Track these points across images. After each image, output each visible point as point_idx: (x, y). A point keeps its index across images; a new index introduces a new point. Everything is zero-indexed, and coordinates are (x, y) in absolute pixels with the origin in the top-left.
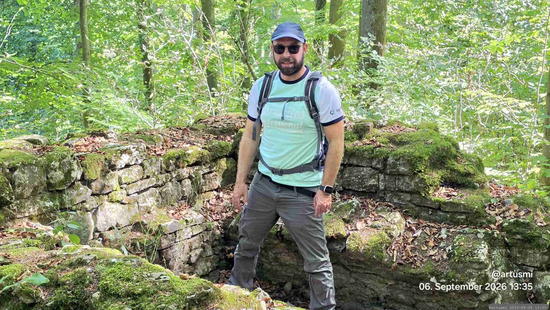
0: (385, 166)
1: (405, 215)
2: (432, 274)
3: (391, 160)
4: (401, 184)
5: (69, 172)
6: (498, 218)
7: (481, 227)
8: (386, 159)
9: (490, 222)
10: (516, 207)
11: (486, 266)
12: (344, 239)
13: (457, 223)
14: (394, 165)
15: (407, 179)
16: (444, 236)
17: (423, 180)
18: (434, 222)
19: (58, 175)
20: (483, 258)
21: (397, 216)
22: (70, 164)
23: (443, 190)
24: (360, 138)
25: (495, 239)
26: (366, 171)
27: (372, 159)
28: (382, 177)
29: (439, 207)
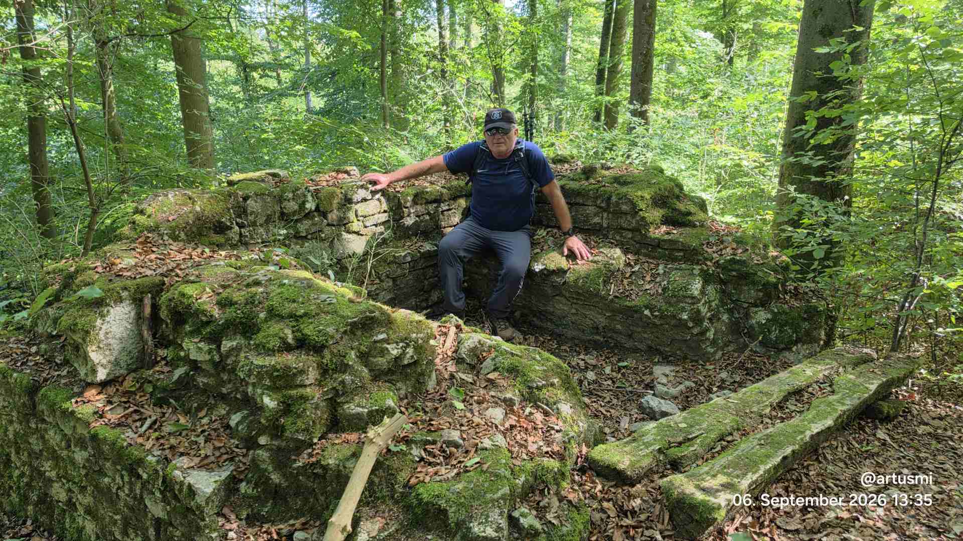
0: (608, 204)
1: (626, 252)
2: (646, 307)
3: (614, 199)
4: (623, 222)
5: (304, 203)
6: (715, 255)
7: (697, 264)
8: (609, 198)
9: (706, 259)
10: (735, 246)
11: (699, 300)
12: (565, 272)
13: (674, 260)
14: (617, 204)
15: (629, 217)
16: (661, 272)
17: (643, 218)
18: (653, 258)
19: (292, 206)
20: (696, 293)
21: (618, 252)
22: (305, 196)
23: (664, 228)
24: (587, 179)
25: (711, 275)
26: (591, 210)
27: (597, 198)
28: (605, 215)
29: (658, 244)
